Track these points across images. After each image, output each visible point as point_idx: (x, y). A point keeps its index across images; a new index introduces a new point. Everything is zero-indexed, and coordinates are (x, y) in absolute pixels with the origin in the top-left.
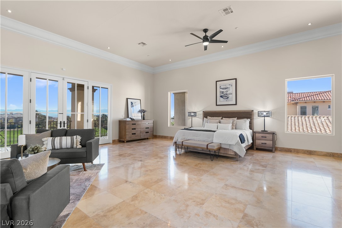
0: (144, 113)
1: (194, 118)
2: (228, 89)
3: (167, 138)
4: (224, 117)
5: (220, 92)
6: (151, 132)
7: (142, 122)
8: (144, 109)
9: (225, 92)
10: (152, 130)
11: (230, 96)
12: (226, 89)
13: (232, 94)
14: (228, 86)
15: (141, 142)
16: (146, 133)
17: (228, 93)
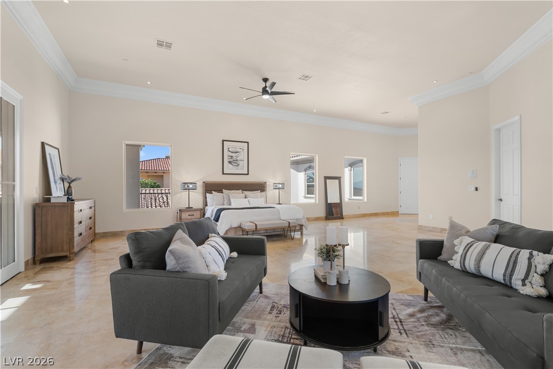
0: (70, 183)
2: (239, 153)
5: (228, 156)
10: (94, 221)
11: (241, 163)
12: (236, 153)
13: (243, 161)
14: (239, 150)
16: (90, 229)
17: (238, 158)
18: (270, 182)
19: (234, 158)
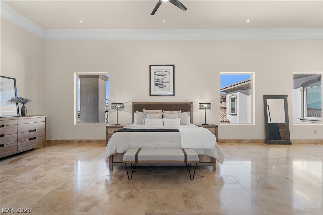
0: (23, 103)
1: (120, 112)
2: (165, 76)
3: (73, 143)
4: (165, 110)
5: (155, 79)
6: (40, 137)
7: (22, 120)
8: (22, 97)
9: (161, 80)
10: (44, 132)
11: (167, 85)
12: (162, 76)
13: (169, 83)
14: (165, 73)
15: (20, 159)
16: (30, 139)
17: (164, 81)
18: (196, 101)
19: (161, 81)
